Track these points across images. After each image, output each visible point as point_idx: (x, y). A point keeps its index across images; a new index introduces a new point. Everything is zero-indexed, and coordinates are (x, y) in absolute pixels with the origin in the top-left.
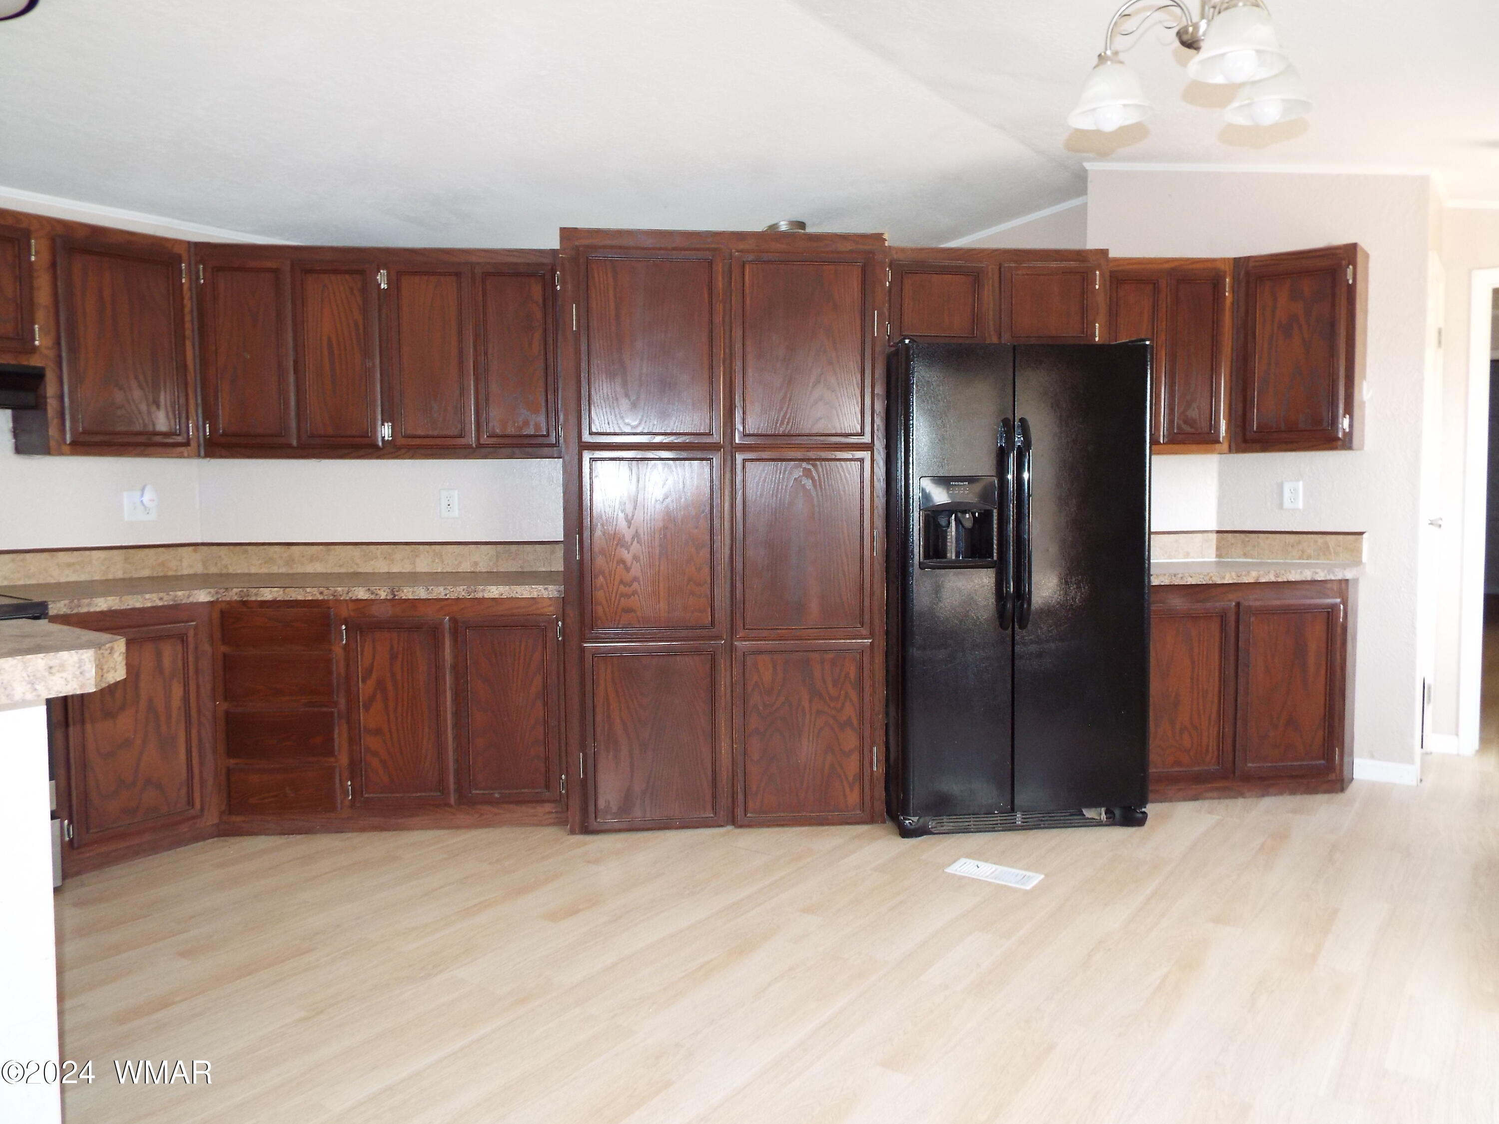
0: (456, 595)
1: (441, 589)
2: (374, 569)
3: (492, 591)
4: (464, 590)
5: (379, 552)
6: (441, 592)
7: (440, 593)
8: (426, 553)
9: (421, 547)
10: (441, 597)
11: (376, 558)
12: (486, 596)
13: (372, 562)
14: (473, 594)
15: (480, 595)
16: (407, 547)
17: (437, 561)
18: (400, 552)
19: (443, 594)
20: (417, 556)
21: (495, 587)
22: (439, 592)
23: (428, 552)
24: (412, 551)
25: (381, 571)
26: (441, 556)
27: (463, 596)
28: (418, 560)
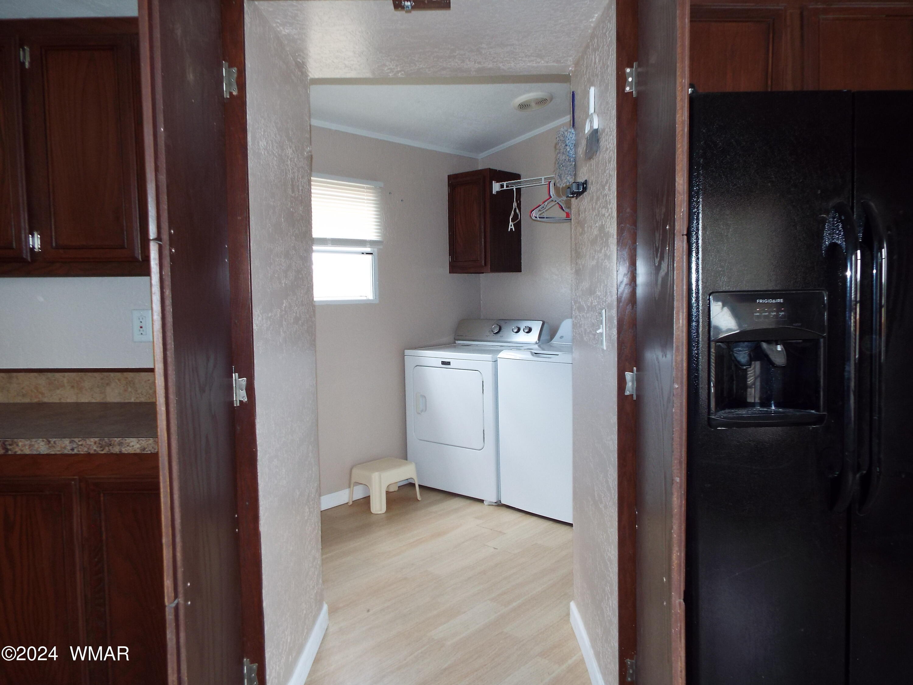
0: (86, 449)
1: (67, 442)
2: (60, 399)
3: (132, 444)
4: (95, 443)
5: (65, 381)
6: (66, 446)
7: (65, 448)
8: (117, 381)
9: (112, 374)
10: (66, 452)
11: (63, 386)
12: (125, 450)
13: (58, 392)
14: (107, 448)
15: (116, 450)
16: (96, 374)
17: (130, 389)
18: (88, 381)
19: (69, 448)
20: (108, 384)
21: (134, 440)
22: (63, 445)
23: (119, 380)
24: (102, 379)
25: (69, 401)
26: (134, 384)
27: (95, 450)
28: (108, 389)
